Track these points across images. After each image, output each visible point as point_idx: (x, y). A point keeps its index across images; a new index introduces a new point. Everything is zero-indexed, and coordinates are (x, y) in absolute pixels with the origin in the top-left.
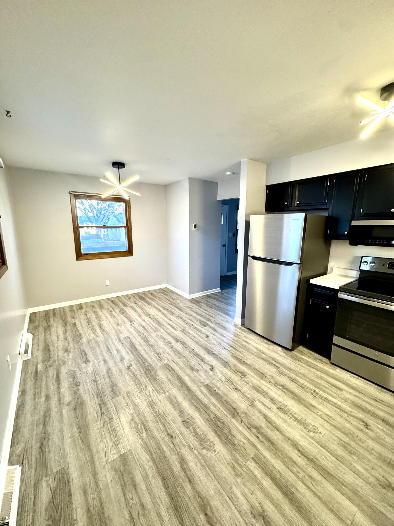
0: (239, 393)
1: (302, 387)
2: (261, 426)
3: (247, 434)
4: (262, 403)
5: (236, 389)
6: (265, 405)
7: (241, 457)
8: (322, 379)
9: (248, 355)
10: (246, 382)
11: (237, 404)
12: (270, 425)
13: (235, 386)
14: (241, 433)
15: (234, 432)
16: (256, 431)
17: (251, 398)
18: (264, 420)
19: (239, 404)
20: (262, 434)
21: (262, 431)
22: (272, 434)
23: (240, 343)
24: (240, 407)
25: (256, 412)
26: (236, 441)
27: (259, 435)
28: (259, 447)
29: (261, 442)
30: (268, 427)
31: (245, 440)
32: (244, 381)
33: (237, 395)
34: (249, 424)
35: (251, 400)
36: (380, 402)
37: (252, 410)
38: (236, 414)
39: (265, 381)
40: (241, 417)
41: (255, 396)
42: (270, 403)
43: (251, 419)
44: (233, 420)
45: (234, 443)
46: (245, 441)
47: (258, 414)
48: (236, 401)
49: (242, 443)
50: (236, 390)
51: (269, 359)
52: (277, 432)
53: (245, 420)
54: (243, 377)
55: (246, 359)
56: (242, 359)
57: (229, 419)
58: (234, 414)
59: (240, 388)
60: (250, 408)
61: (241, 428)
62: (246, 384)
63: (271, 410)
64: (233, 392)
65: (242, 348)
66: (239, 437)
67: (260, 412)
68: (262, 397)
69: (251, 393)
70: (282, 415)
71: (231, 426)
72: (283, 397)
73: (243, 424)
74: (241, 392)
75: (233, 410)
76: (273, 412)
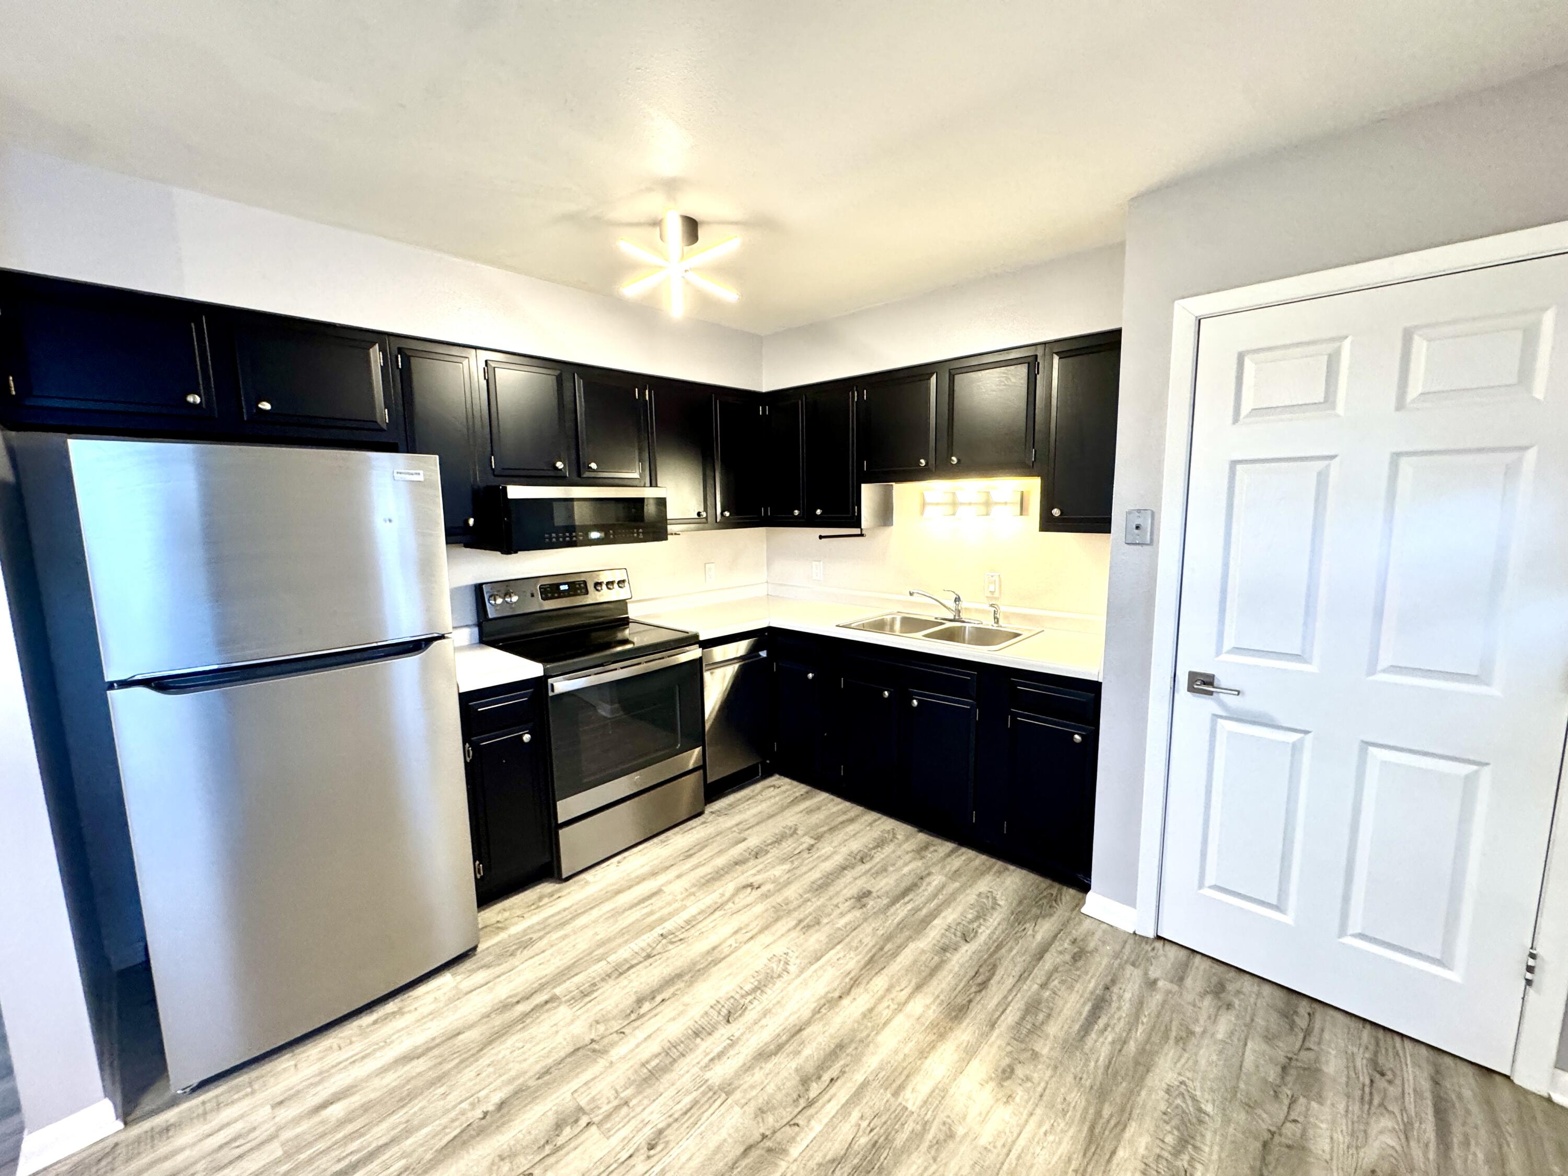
0: (670, 1134)
1: (649, 956)
2: (797, 1070)
3: (832, 1108)
4: (712, 1060)
5: (651, 1147)
6: (720, 1056)
7: (903, 1125)
8: (616, 914)
9: (445, 1095)
10: (617, 1108)
11: (725, 1140)
12: (789, 1048)
13: (637, 1150)
14: (832, 1125)
15: (835, 1147)
16: (814, 1084)
17: (695, 1094)
18: (775, 1060)
19: (724, 1134)
20: (822, 1067)
21: (810, 1068)
22: (814, 1044)
23: (323, 1136)
24: (737, 1130)
25: (749, 1080)
26: (863, 1140)
27: (826, 1077)
28: (859, 1078)
29: (843, 1072)
30: (797, 1053)
31: (850, 1114)
32: (608, 1116)
33: (684, 1143)
34: (796, 1101)
35: (704, 1094)
36: (691, 852)
37: (745, 1091)
38: (768, 1144)
39: (613, 1044)
40: (777, 1126)
41: (684, 1079)
42: (710, 1040)
43: (779, 1096)
44: (795, 1151)
45: (869, 1146)
46: (855, 1115)
47: (758, 1075)
48: (712, 1145)
49: (864, 1124)
50: (659, 1148)
51: (498, 1021)
52: (805, 1033)
53: (787, 1114)
54: (584, 1121)
55: (473, 1106)
56: (463, 1122)
57: (794, 1167)
58: (769, 1150)
59: (648, 1132)
60: (737, 1095)
61: (817, 1126)
62: (625, 1110)
63: (739, 1039)
64: (667, 1160)
65: (369, 1126)
66: (846, 1130)
67: (747, 1068)
68: (688, 1059)
69: (672, 1091)
70: (750, 1016)
71: (818, 1158)
72: (686, 1005)
73: (800, 1120)
74: (669, 1125)
75: (754, 1154)
76: (742, 1035)
